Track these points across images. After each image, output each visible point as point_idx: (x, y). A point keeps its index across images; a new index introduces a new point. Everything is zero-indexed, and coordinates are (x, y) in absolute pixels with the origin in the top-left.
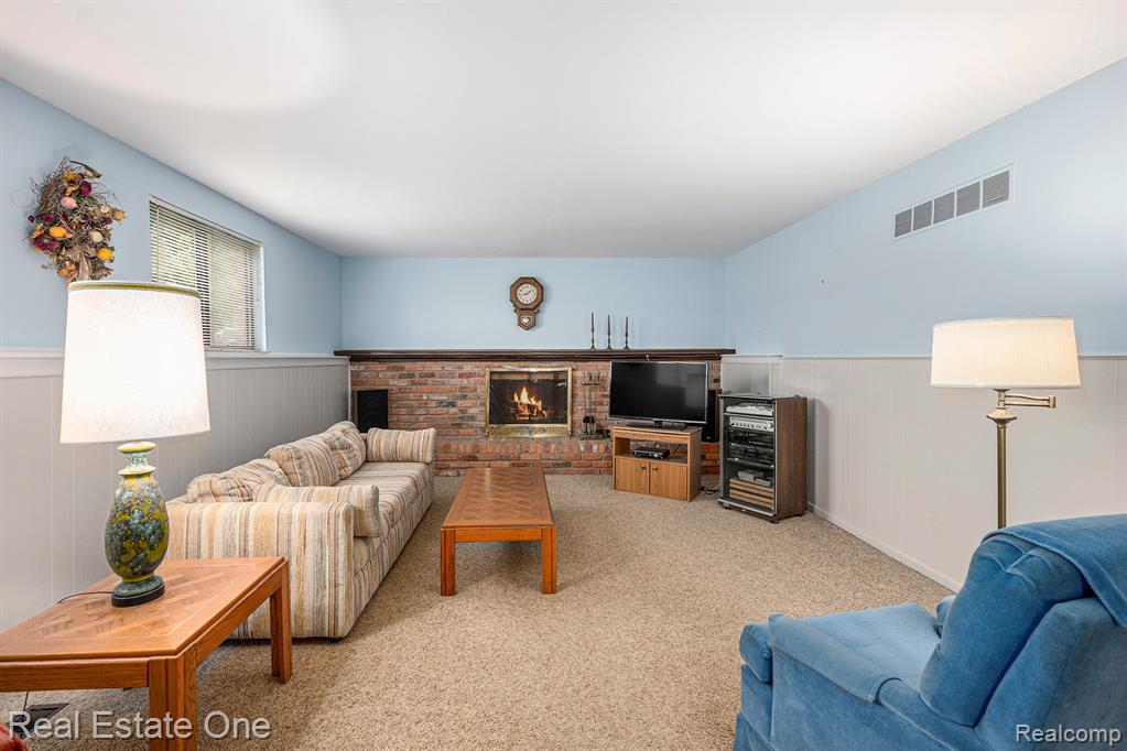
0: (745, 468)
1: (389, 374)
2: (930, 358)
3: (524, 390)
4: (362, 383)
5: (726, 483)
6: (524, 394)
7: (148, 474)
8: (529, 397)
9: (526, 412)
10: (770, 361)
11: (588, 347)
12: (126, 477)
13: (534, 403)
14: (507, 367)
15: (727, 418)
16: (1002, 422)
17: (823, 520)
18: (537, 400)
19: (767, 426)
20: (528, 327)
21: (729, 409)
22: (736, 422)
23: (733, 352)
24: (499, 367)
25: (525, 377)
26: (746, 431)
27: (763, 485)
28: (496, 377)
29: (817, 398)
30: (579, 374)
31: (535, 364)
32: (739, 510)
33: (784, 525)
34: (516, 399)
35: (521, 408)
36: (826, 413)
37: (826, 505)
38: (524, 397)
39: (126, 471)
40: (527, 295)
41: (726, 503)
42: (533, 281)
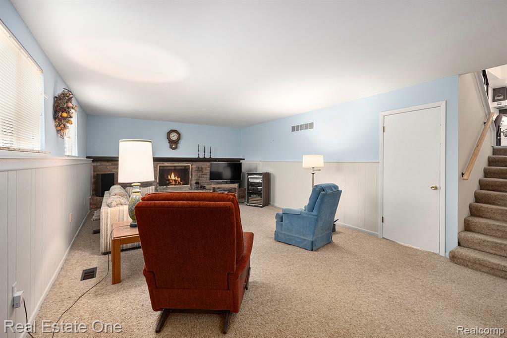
0: (253, 193)
1: (112, 167)
2: (302, 162)
3: (173, 174)
4: (99, 171)
5: (248, 198)
6: (173, 175)
7: (139, 192)
8: (175, 176)
9: (174, 183)
10: (258, 162)
11: (197, 157)
12: (134, 192)
13: (177, 179)
14: (166, 164)
15: (248, 179)
16: (313, 174)
17: (273, 206)
18: (178, 178)
19: (260, 181)
20: (174, 149)
21: (249, 176)
22: (251, 180)
23: (244, 159)
24: (163, 164)
25: (173, 168)
26: (253, 183)
27: (259, 198)
28: (161, 168)
29: (272, 172)
30: (194, 166)
31: (177, 163)
32: (252, 206)
33: (265, 208)
34: (169, 178)
35: (171, 181)
36: (274, 176)
37: (274, 202)
38: (173, 177)
39: (133, 191)
40: (174, 137)
41: (248, 204)
42: (176, 131)
